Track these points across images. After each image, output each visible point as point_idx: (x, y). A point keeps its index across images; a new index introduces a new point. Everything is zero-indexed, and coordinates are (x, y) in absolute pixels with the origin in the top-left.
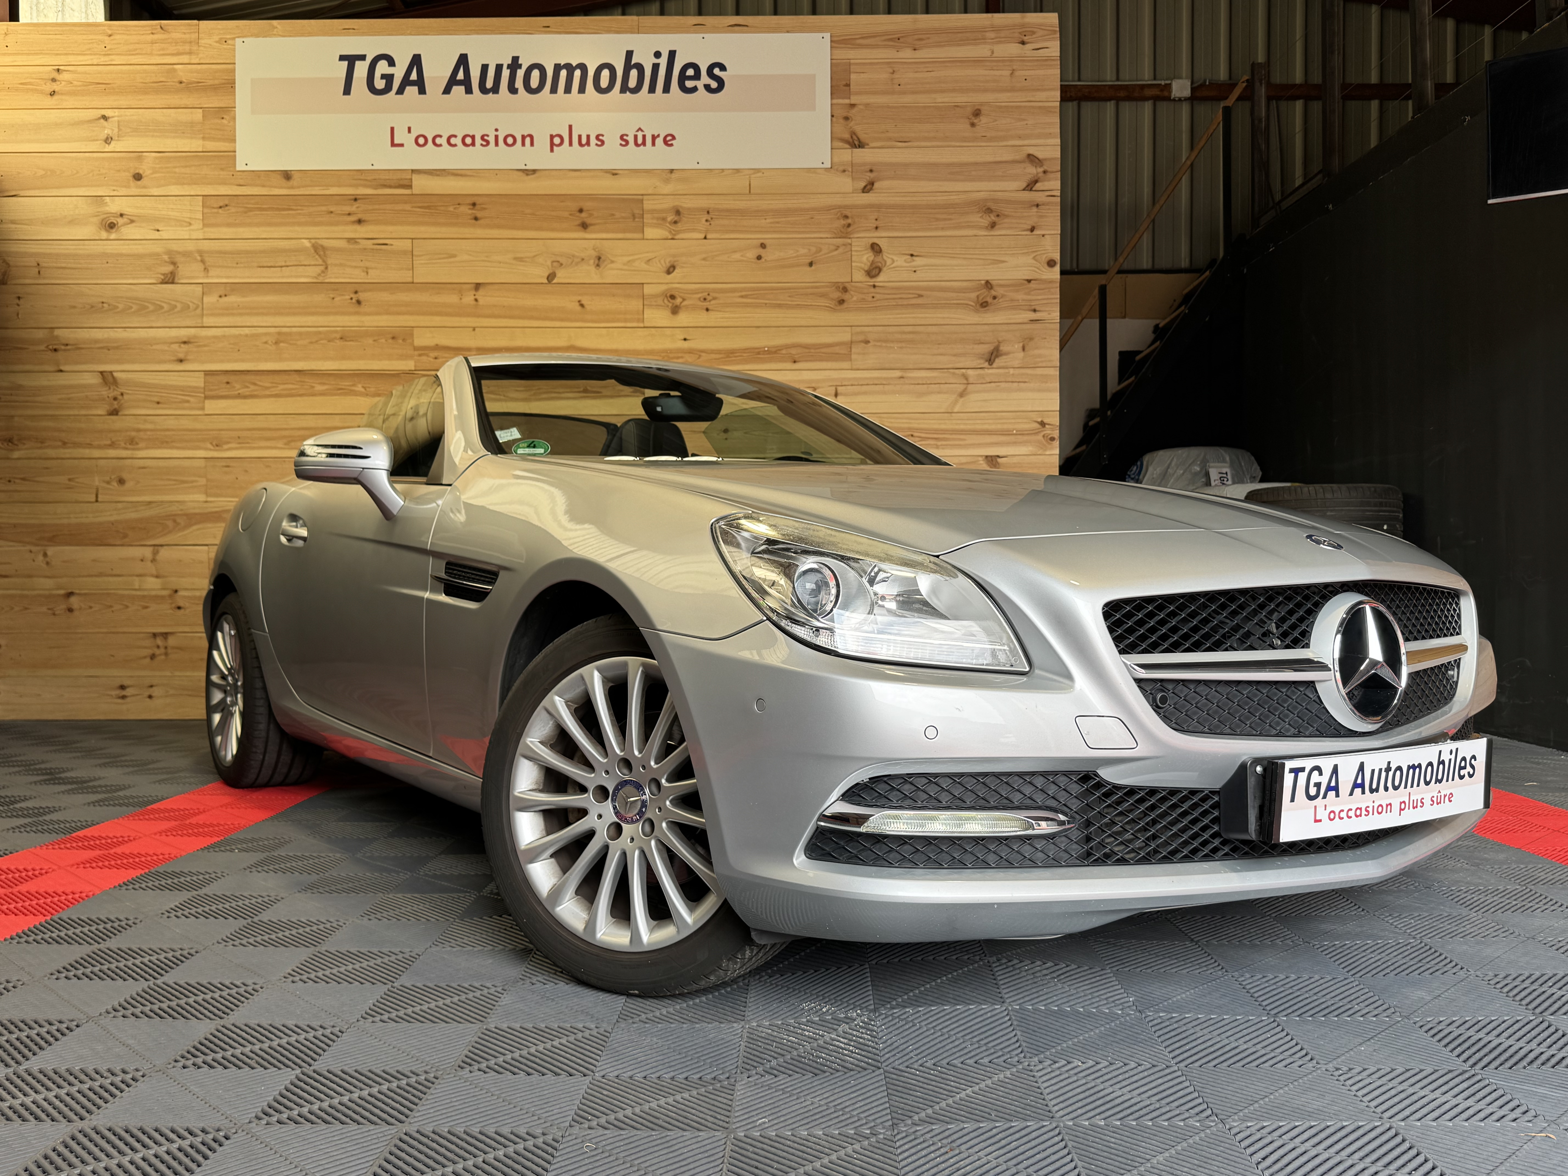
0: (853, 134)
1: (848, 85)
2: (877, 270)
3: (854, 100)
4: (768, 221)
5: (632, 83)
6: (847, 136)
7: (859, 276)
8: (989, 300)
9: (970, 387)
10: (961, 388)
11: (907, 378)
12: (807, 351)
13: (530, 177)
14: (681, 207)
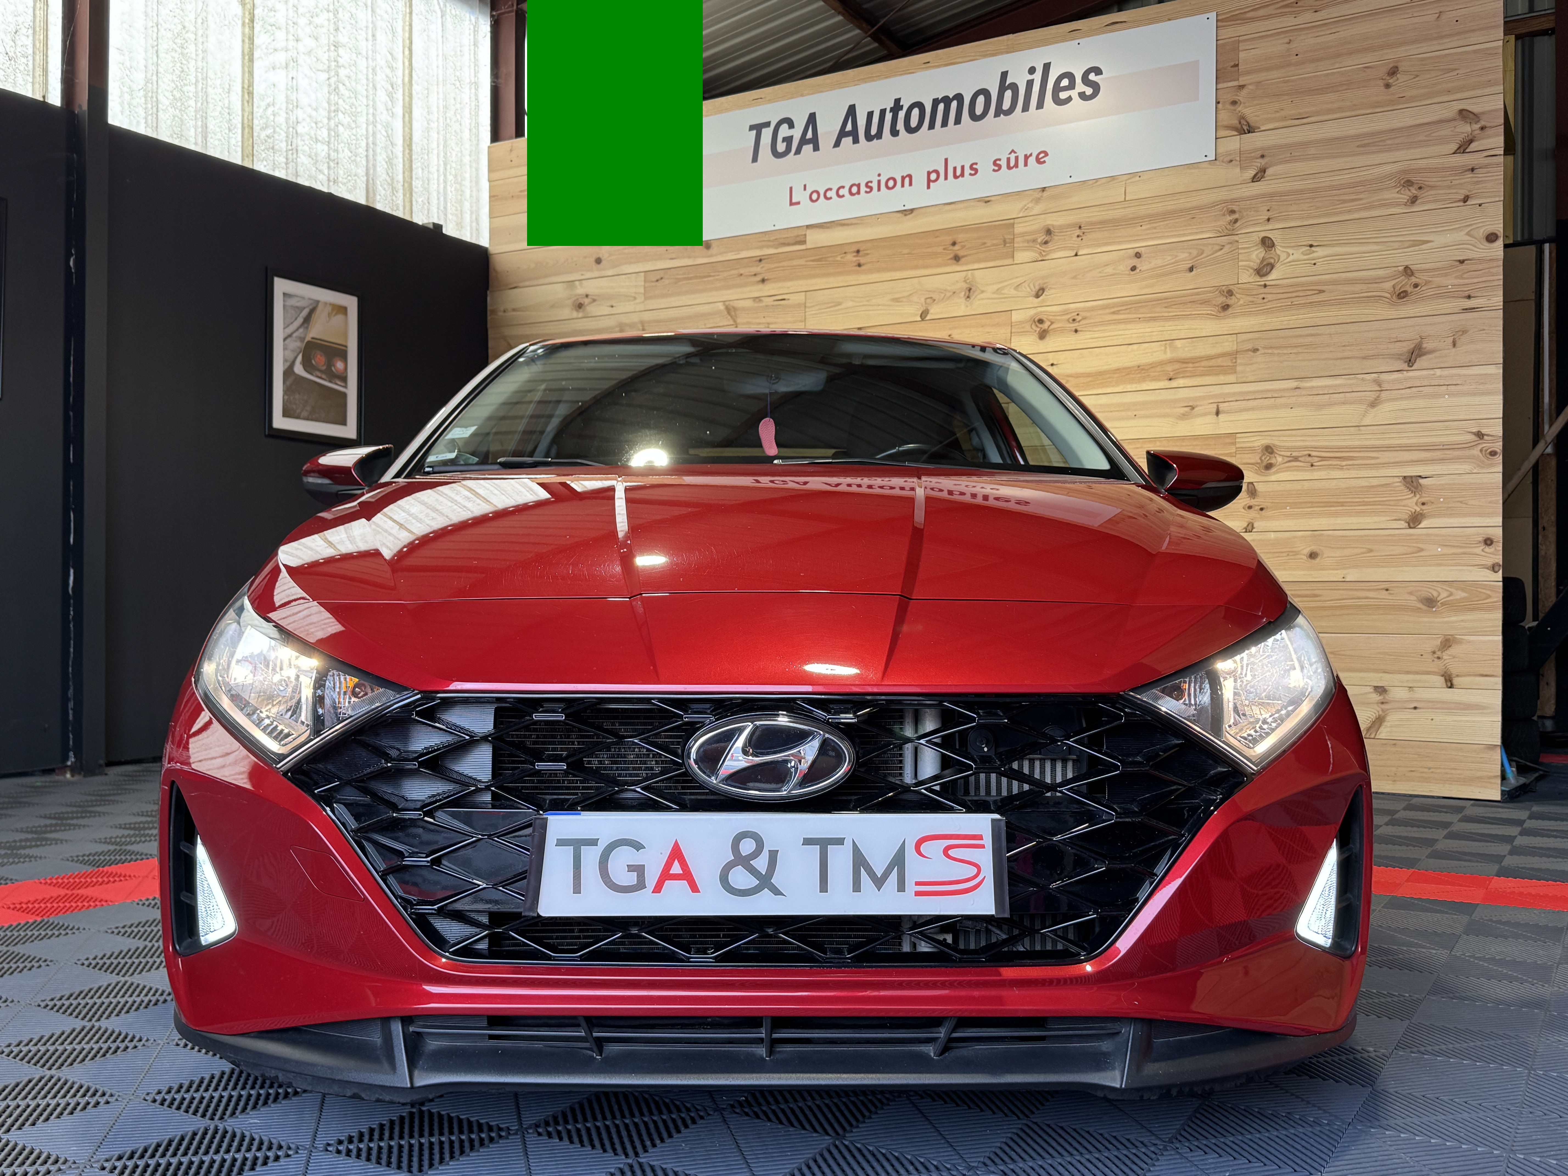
0: (1242, 118)
1: (1237, 65)
2: (1269, 268)
3: (1242, 80)
4: (1143, 227)
5: (1006, 105)
6: (1235, 122)
7: (1247, 277)
8: (1409, 289)
9: (1384, 395)
10: (1372, 396)
11: (1304, 388)
12: (1185, 365)
13: (908, 217)
14: (1053, 225)
